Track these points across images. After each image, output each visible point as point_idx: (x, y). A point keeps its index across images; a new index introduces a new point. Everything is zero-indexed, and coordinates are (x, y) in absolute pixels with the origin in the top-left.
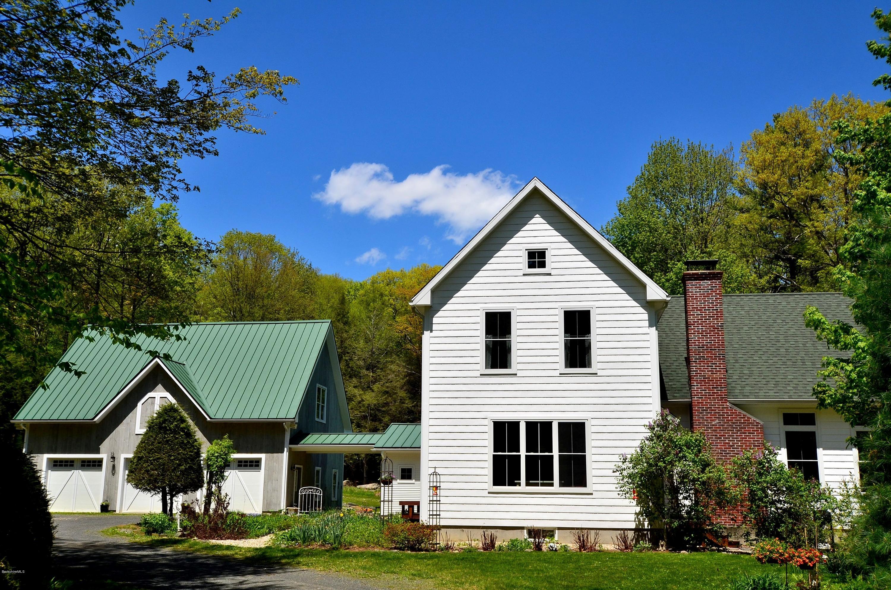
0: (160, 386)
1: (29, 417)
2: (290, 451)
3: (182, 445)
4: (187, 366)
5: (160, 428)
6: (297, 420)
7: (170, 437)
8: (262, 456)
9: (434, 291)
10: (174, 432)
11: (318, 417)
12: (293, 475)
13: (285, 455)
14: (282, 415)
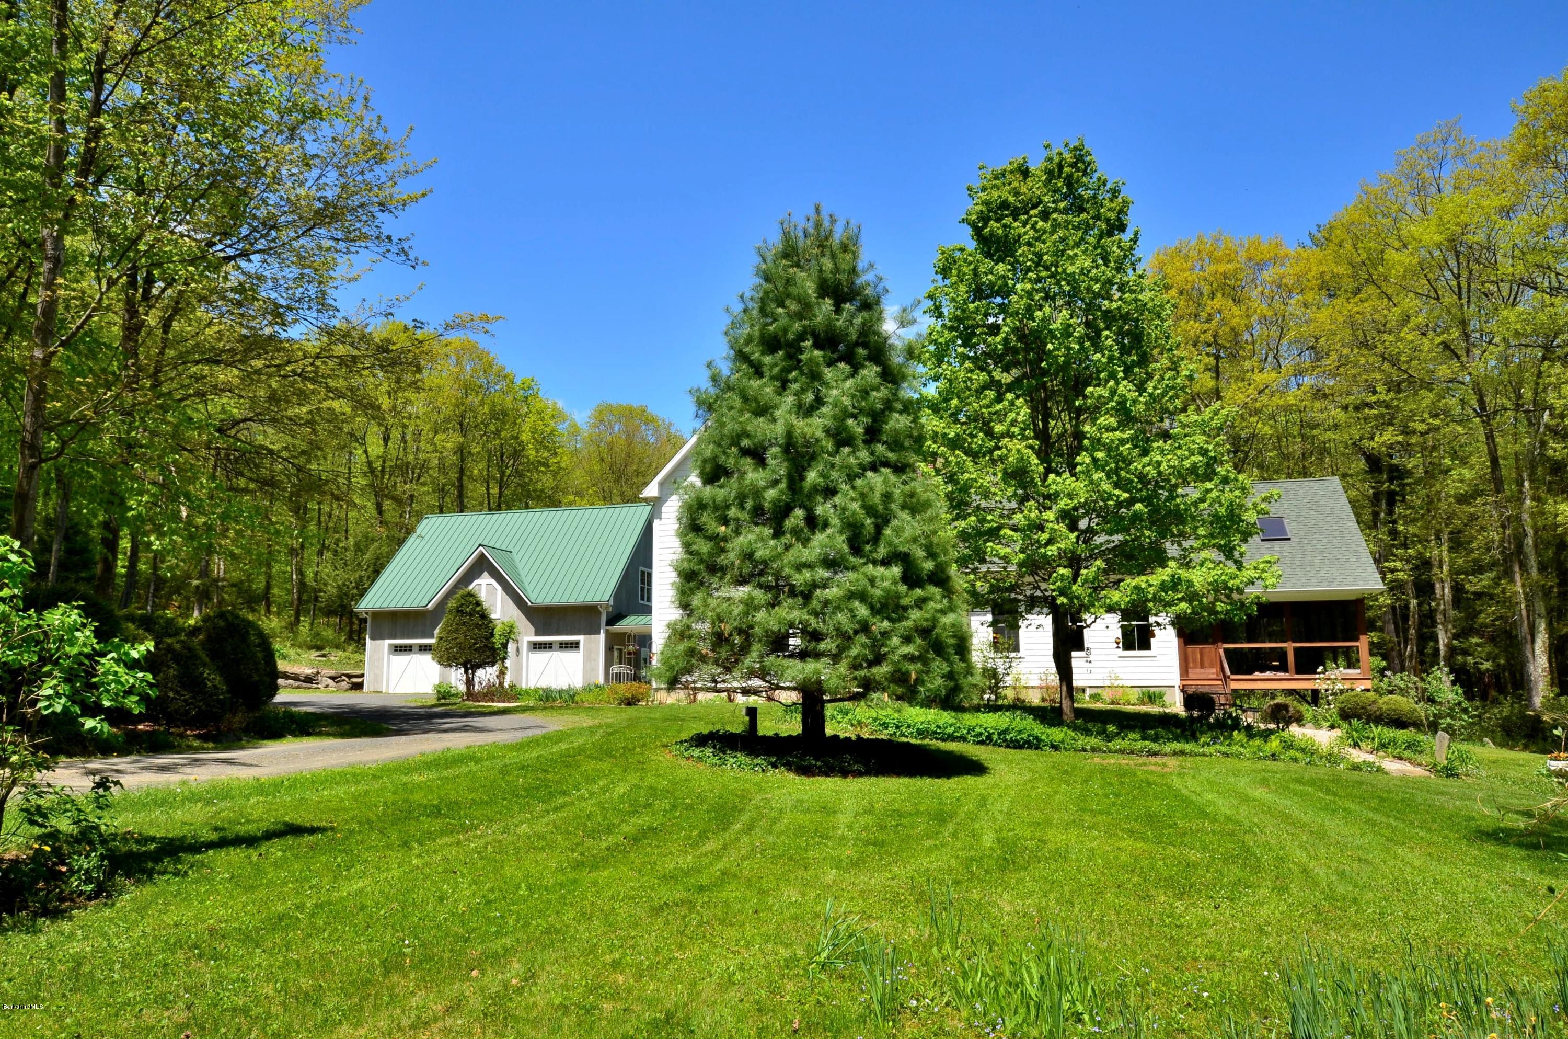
0: (486, 573)
1: (370, 606)
2: (607, 632)
3: (478, 626)
4: (514, 553)
5: (458, 611)
6: (611, 603)
7: (466, 619)
8: (581, 638)
9: (662, 484)
10: (470, 615)
11: (643, 599)
12: (612, 655)
13: (602, 636)
14: (597, 598)
